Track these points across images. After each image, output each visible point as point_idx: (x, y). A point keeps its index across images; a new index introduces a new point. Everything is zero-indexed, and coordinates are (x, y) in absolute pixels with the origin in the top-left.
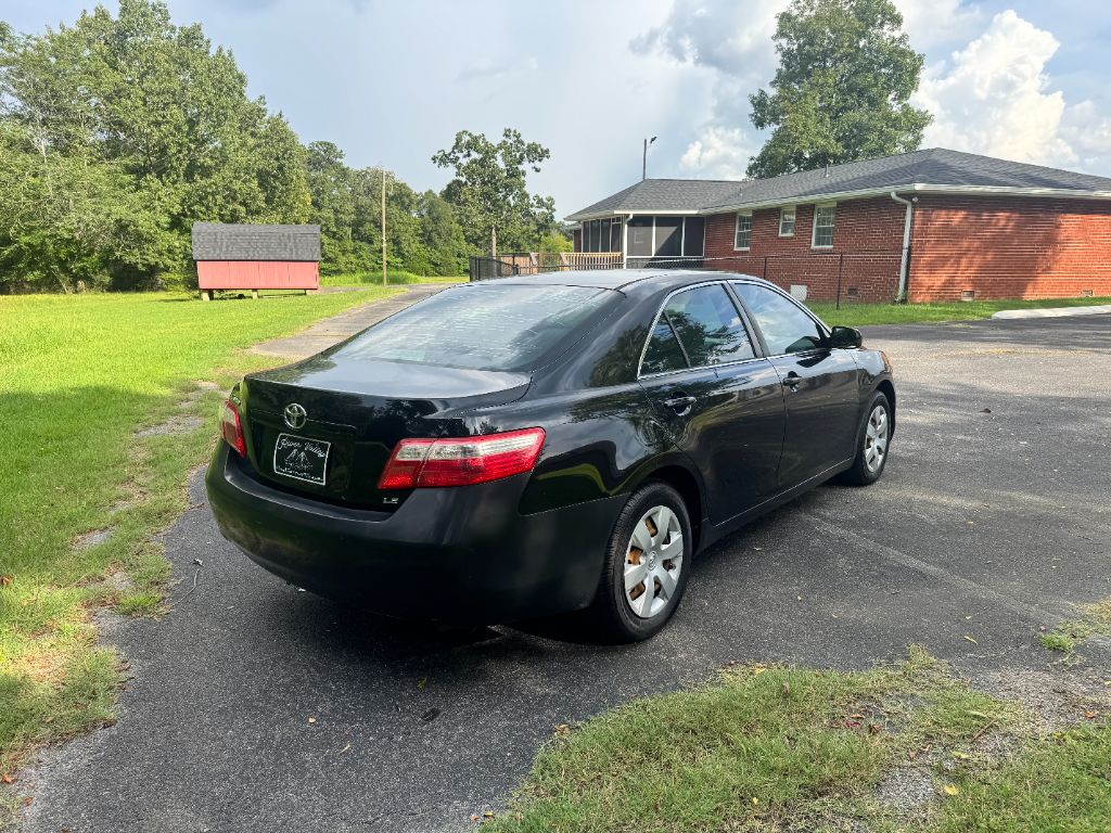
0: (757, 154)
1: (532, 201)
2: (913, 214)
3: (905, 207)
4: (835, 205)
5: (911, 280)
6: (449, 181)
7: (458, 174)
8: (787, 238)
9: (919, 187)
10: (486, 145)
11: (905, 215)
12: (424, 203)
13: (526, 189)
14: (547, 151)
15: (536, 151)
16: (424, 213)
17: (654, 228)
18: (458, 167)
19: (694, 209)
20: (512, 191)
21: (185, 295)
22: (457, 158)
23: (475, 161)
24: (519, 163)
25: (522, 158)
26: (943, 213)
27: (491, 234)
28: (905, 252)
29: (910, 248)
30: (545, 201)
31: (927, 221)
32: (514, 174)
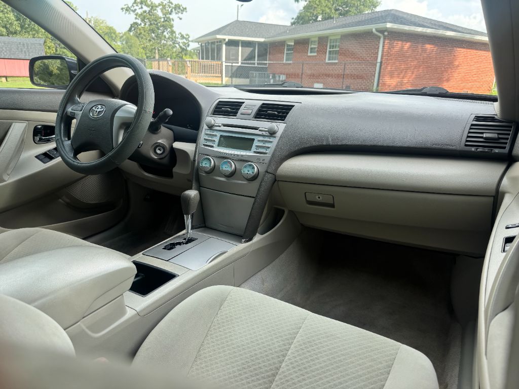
0: (295, 17)
1: (177, 36)
2: (384, 42)
3: (379, 38)
4: (339, 37)
5: (381, 81)
6: (132, 23)
7: (136, 18)
8: (313, 56)
9: (389, 25)
10: (152, 3)
11: (379, 43)
12: (124, 37)
13: (174, 29)
14: (186, 9)
15: (179, 8)
16: (124, 43)
17: (240, 48)
18: (136, 15)
19: (263, 37)
20: (167, 29)
22: (135, 10)
23: (145, 12)
24: (170, 14)
25: (172, 11)
26: (400, 43)
27: (155, 53)
28: (378, 65)
29: (381, 63)
30: (185, 36)
31: (391, 47)
32: (168, 20)
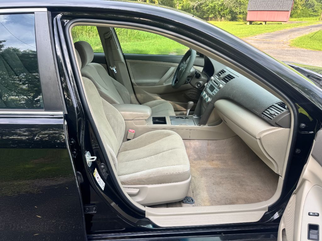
21: (242, 23)
